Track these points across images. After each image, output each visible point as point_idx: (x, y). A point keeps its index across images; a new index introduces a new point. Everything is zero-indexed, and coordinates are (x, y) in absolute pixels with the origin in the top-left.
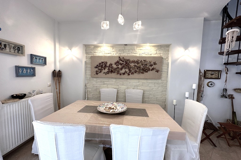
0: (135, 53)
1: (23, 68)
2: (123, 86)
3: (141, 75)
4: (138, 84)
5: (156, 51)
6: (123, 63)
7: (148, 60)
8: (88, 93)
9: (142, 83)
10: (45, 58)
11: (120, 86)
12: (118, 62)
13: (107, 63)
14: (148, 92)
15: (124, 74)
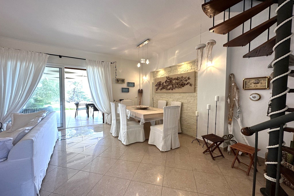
0: (177, 72)
1: (124, 88)
2: (170, 99)
3: (180, 90)
4: (180, 97)
5: (191, 67)
6: (169, 81)
7: (184, 76)
8: (154, 104)
9: (182, 97)
10: (134, 83)
11: (169, 99)
12: (166, 81)
13: (161, 82)
14: (187, 105)
15: (169, 89)
